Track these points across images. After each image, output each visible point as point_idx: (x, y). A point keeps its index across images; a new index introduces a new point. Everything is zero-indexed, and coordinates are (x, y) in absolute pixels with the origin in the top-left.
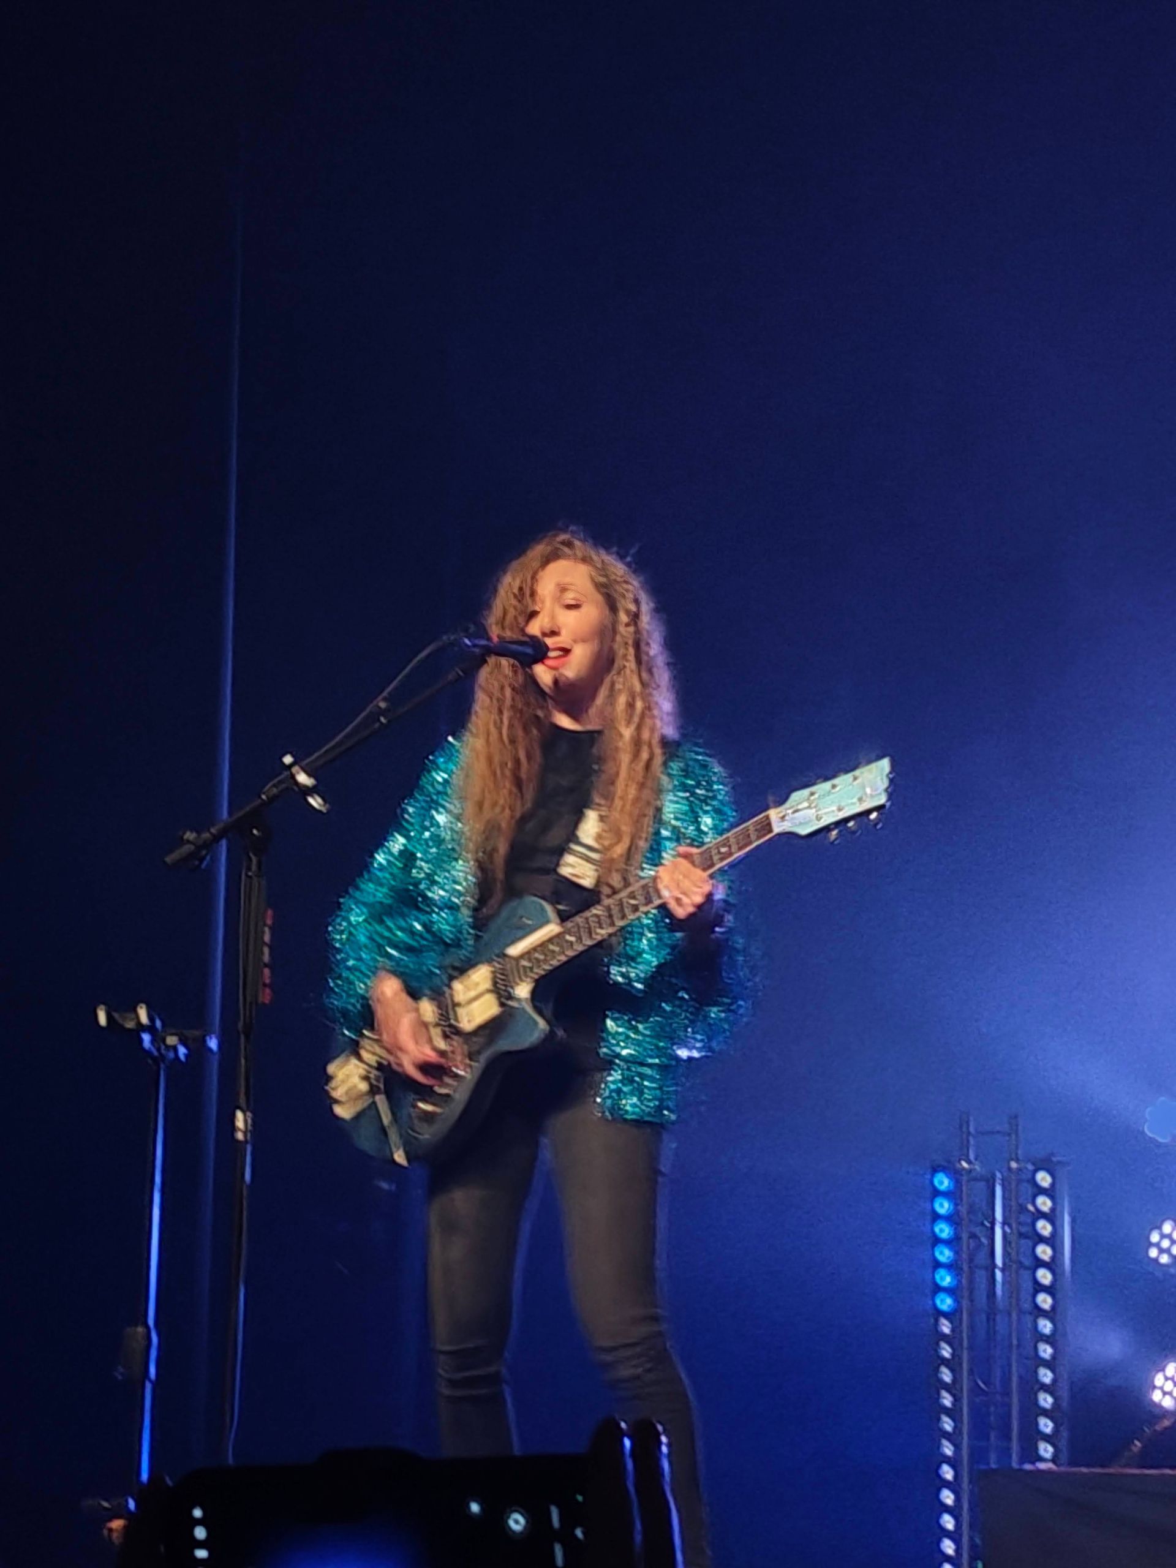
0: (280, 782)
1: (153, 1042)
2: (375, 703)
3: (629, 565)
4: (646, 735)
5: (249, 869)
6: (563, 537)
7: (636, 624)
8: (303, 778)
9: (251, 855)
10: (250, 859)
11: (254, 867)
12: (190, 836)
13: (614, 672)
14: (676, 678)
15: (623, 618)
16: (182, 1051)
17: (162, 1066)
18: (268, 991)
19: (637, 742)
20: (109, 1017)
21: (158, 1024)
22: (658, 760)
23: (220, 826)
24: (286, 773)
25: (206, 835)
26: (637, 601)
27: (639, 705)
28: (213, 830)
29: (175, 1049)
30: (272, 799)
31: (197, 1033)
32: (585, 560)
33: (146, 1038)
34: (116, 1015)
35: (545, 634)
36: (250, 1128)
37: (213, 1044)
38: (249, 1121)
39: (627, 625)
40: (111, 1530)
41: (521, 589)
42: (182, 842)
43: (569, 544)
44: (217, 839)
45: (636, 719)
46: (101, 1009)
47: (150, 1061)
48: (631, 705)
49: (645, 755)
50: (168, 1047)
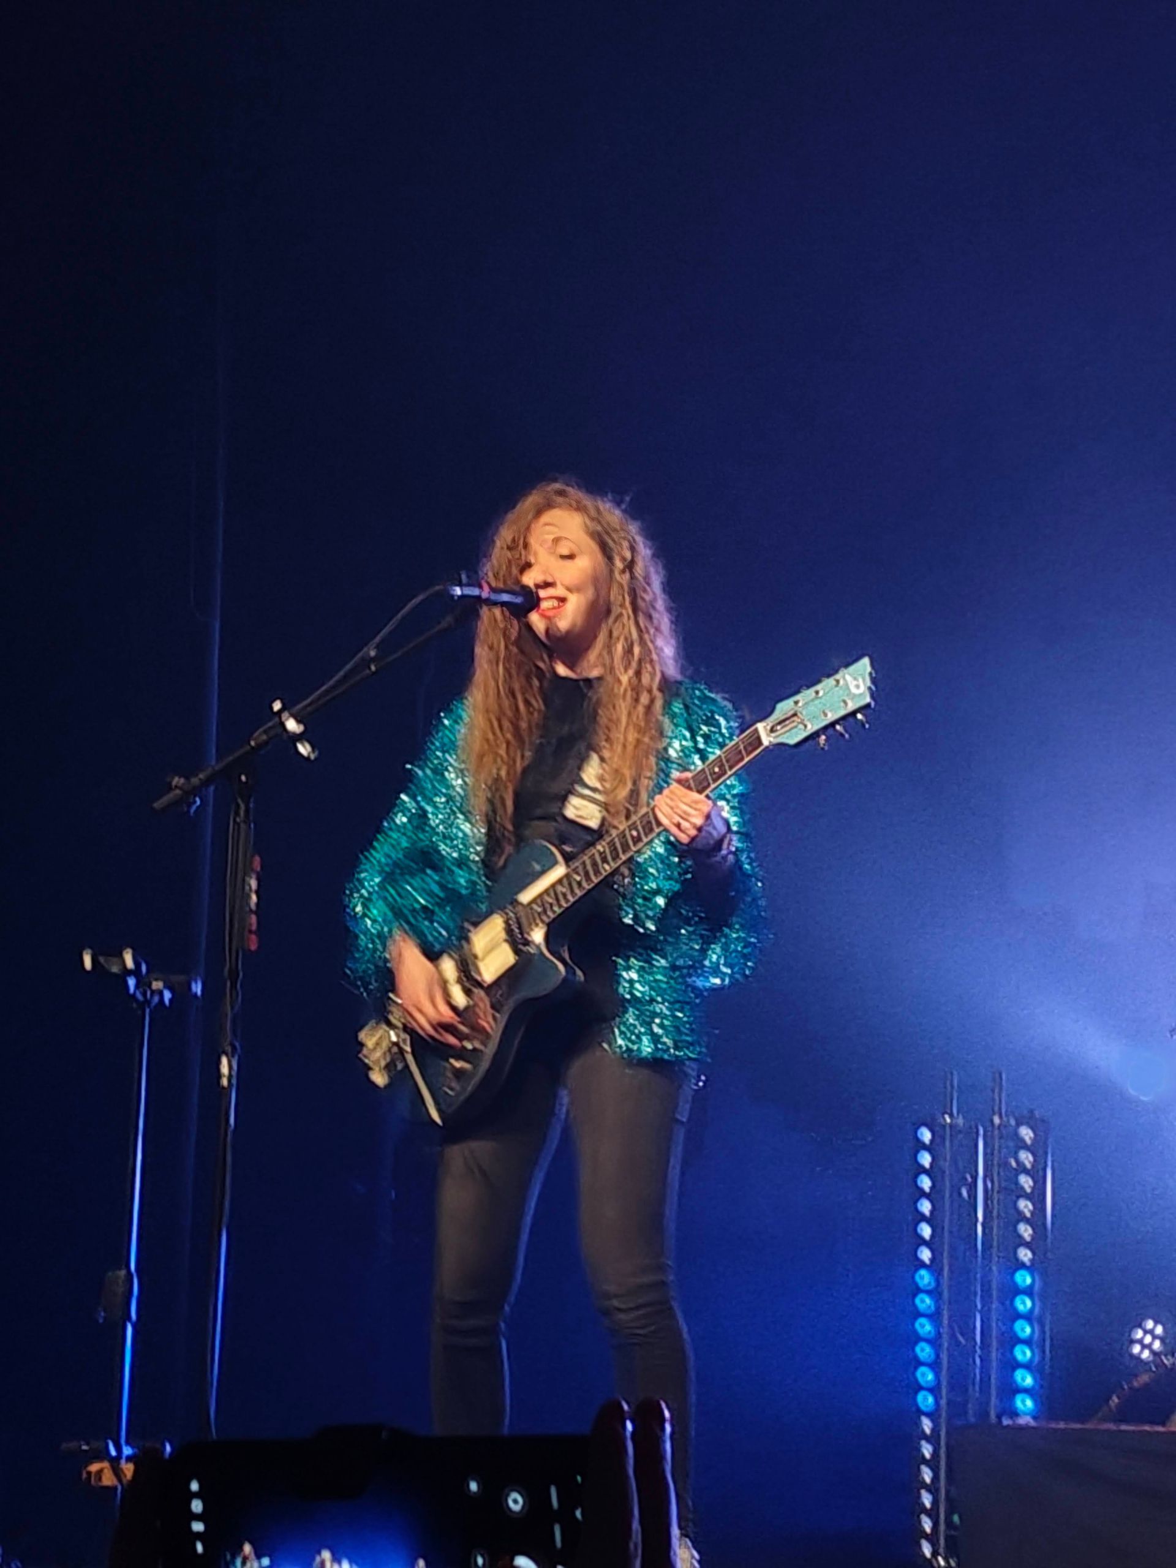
0: (270, 728)
1: (137, 986)
2: (365, 649)
3: (624, 511)
4: (646, 679)
5: (237, 814)
6: (557, 486)
7: (631, 573)
8: (292, 725)
9: (240, 801)
10: (238, 806)
11: (242, 813)
12: (177, 781)
13: (611, 620)
14: (676, 622)
15: (619, 564)
16: (167, 995)
17: (148, 1011)
18: (253, 937)
19: (636, 689)
20: (94, 961)
21: (144, 968)
22: (659, 703)
23: (209, 771)
24: (277, 719)
25: (195, 781)
26: (633, 549)
27: (637, 650)
28: (201, 776)
29: (161, 993)
30: (259, 746)
31: (182, 978)
32: (580, 508)
33: (132, 982)
34: (102, 959)
35: (538, 586)
36: (234, 1073)
37: (197, 988)
38: (235, 1067)
39: (623, 572)
40: (89, 1473)
41: (514, 540)
42: (170, 788)
43: (561, 493)
44: (206, 783)
45: (634, 664)
46: (87, 953)
47: (135, 1005)
48: (629, 651)
49: (644, 699)
50: (153, 992)
